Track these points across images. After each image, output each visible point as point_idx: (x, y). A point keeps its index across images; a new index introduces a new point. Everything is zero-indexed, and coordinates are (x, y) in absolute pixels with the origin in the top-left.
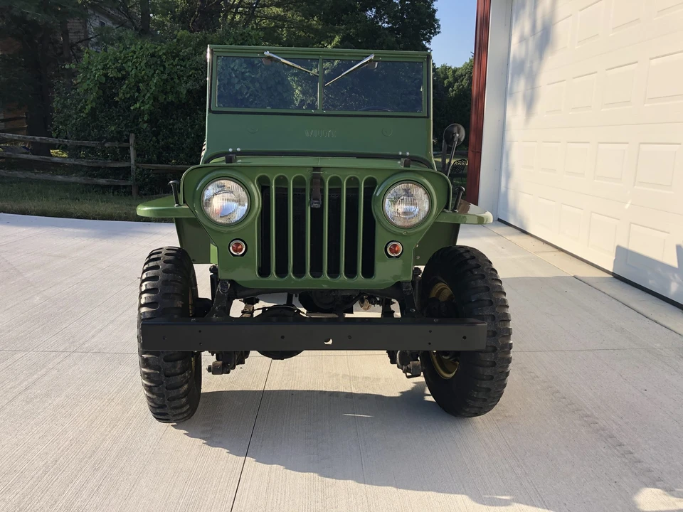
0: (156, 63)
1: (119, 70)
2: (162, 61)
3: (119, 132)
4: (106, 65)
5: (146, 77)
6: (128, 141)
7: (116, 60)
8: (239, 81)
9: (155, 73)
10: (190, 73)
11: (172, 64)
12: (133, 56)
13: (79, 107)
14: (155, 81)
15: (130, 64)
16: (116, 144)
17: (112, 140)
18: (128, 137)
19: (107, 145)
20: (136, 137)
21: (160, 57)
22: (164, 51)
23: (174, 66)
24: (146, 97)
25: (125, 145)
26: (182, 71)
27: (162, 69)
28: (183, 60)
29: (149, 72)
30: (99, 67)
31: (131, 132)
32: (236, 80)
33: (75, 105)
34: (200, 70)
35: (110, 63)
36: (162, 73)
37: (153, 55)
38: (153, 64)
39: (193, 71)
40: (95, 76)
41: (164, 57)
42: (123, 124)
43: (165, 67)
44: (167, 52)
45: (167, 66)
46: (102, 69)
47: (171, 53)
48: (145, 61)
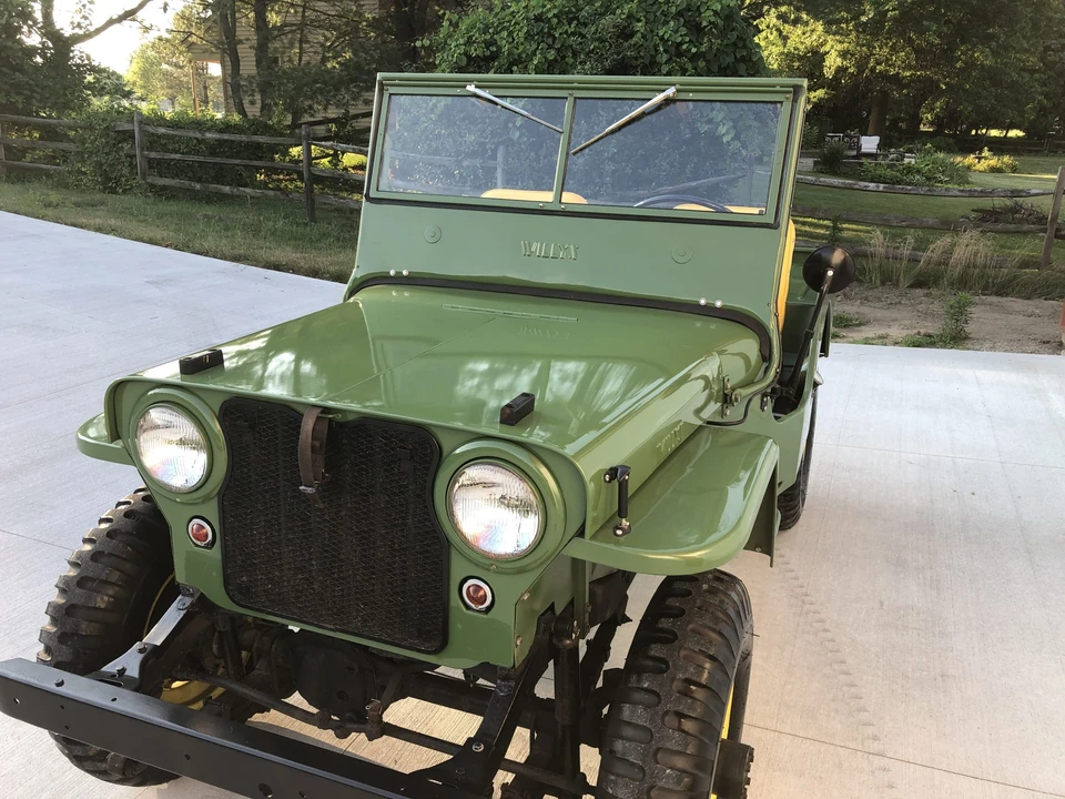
0: (542, 30)
1: (488, 44)
2: (551, 28)
3: (482, 145)
4: (471, 37)
5: (524, 56)
6: (494, 157)
7: (485, 31)
8: (671, 58)
9: (537, 49)
10: (592, 47)
11: (566, 32)
12: (510, 21)
14: (535, 62)
15: (505, 34)
16: (478, 162)
17: (473, 155)
18: (495, 152)
19: (465, 163)
20: (506, 152)
21: (549, 20)
22: (556, 11)
23: (569, 36)
25: (491, 163)
26: (581, 43)
27: (550, 41)
28: (585, 25)
29: (531, 47)
30: (461, 41)
31: (499, 143)
32: (665, 57)
34: (606, 40)
35: (477, 35)
36: (550, 47)
37: (538, 18)
38: (538, 34)
39: (597, 44)
40: (453, 56)
41: (555, 20)
42: (488, 131)
43: (555, 38)
44: (560, 11)
45: (557, 36)
46: (465, 45)
47: (567, 13)
48: (525, 29)
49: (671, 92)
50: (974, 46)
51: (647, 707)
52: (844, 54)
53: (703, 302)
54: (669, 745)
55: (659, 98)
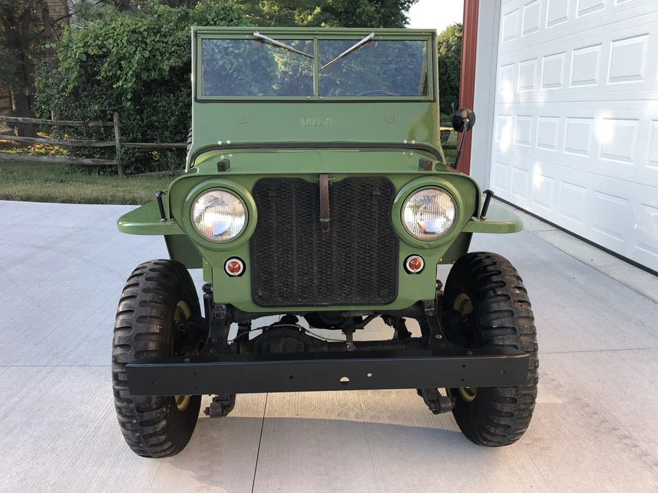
0: (137, 39)
1: (100, 47)
2: (143, 37)
3: (102, 111)
4: (87, 42)
5: (127, 54)
6: (111, 120)
7: (97, 37)
8: (222, 57)
9: (136, 50)
10: (173, 50)
11: (154, 40)
12: (113, 33)
13: (61, 86)
14: (137, 58)
15: (111, 41)
16: (100, 123)
17: (96, 119)
18: (112, 115)
19: (90, 125)
20: (120, 116)
21: (141, 33)
22: (145, 27)
23: (156, 43)
24: (129, 75)
25: (109, 123)
26: (165, 47)
27: (144, 46)
28: (165, 36)
29: (131, 49)
30: (80, 45)
31: (114, 111)
32: (219, 56)
33: (56, 84)
34: (182, 46)
35: (91, 41)
36: (144, 49)
37: (134, 32)
38: (135, 41)
39: (176, 47)
40: (75, 55)
41: (145, 33)
42: (106, 103)
43: (146, 44)
44: (148, 28)
45: (149, 42)
46: (83, 47)
47: (152, 28)
48: (126, 38)
49: (372, 35)
53: (405, 142)
55: (367, 38)
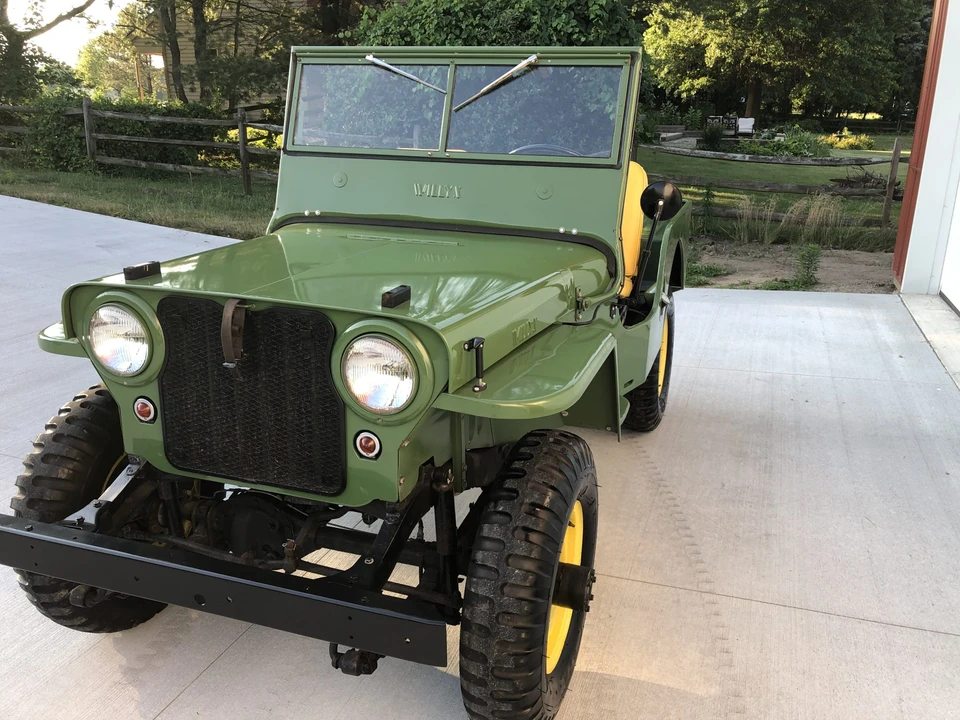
0: (450, 23)
2: (458, 20)
3: (400, 124)
4: (388, 29)
6: (410, 135)
7: (400, 24)
9: (446, 39)
10: (494, 37)
11: (472, 24)
12: (422, 15)
13: (353, 89)
15: (418, 26)
16: (396, 140)
18: (411, 131)
20: (422, 132)
21: (456, 14)
22: (462, 6)
23: (474, 27)
24: (433, 74)
26: (485, 34)
27: (458, 32)
28: (488, 18)
30: (379, 33)
31: (415, 123)
33: (348, 86)
34: (506, 32)
35: (393, 27)
36: (458, 37)
37: (447, 12)
38: (447, 26)
39: (498, 34)
41: (462, 14)
42: (405, 113)
43: (462, 30)
44: (466, 6)
45: (463, 27)
46: (382, 36)
47: (472, 7)
48: (435, 22)
50: (834, 38)
51: (500, 525)
52: (722, 47)
53: (562, 230)
54: (517, 552)
55: (524, 63)
